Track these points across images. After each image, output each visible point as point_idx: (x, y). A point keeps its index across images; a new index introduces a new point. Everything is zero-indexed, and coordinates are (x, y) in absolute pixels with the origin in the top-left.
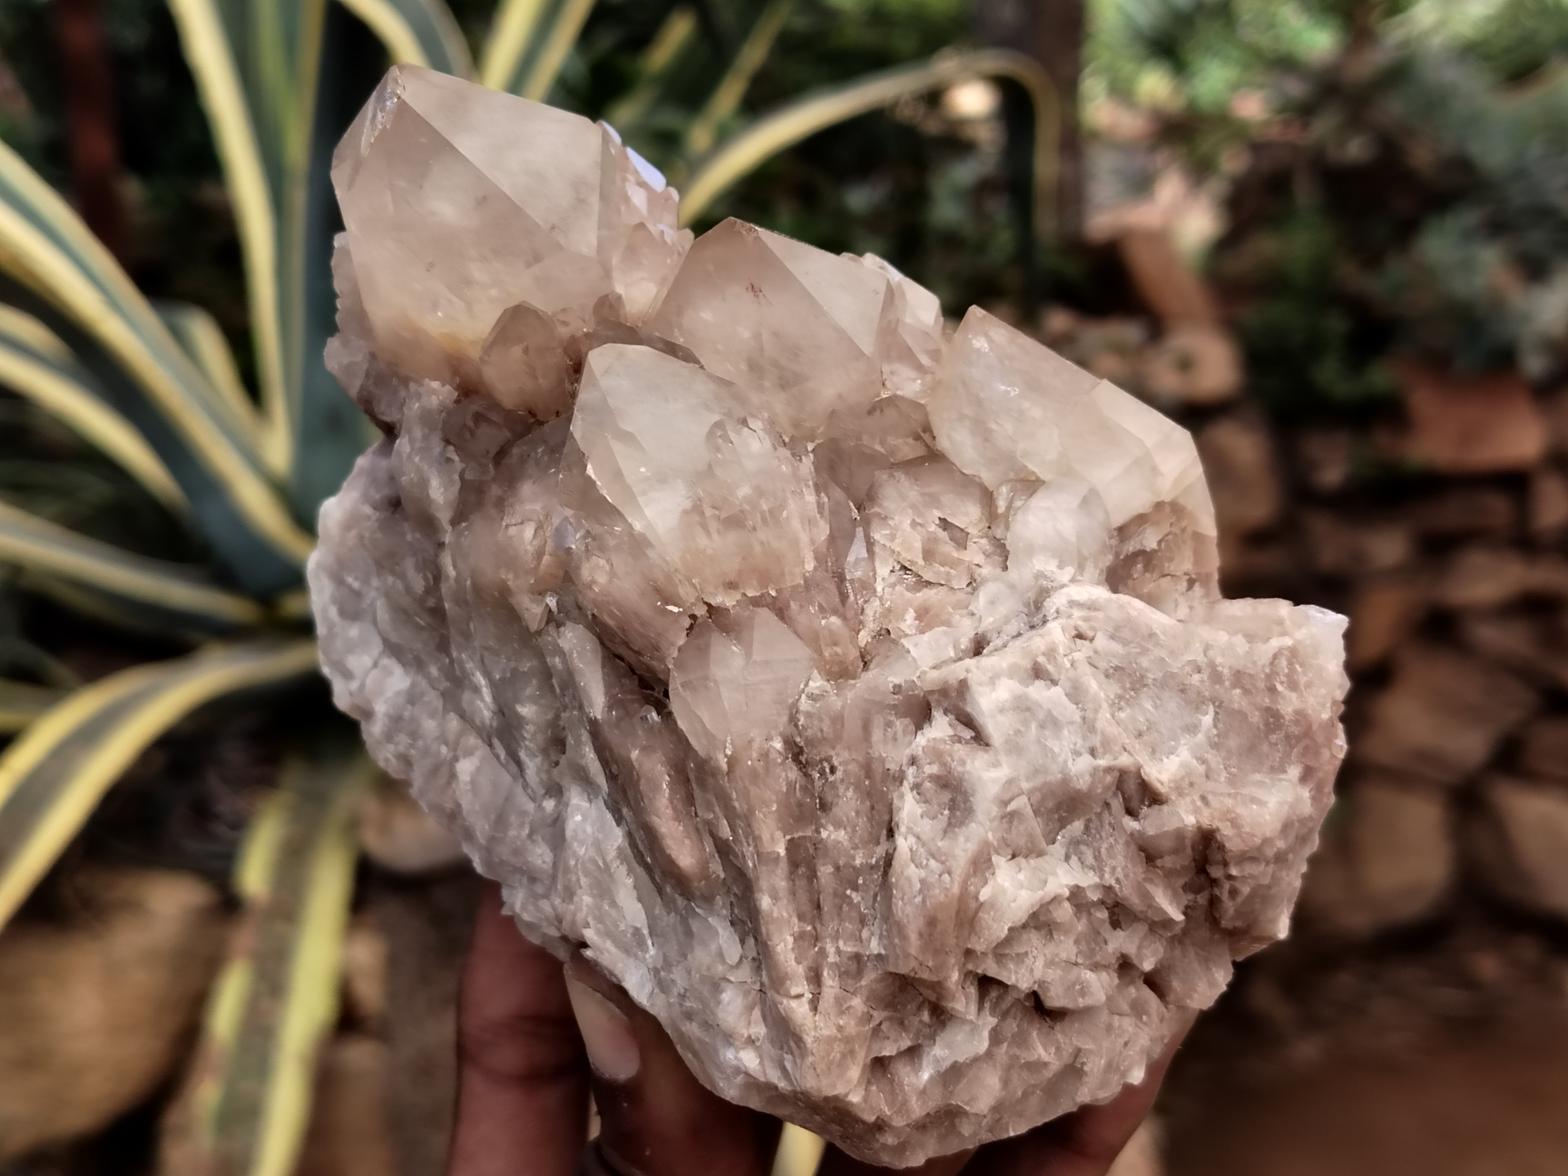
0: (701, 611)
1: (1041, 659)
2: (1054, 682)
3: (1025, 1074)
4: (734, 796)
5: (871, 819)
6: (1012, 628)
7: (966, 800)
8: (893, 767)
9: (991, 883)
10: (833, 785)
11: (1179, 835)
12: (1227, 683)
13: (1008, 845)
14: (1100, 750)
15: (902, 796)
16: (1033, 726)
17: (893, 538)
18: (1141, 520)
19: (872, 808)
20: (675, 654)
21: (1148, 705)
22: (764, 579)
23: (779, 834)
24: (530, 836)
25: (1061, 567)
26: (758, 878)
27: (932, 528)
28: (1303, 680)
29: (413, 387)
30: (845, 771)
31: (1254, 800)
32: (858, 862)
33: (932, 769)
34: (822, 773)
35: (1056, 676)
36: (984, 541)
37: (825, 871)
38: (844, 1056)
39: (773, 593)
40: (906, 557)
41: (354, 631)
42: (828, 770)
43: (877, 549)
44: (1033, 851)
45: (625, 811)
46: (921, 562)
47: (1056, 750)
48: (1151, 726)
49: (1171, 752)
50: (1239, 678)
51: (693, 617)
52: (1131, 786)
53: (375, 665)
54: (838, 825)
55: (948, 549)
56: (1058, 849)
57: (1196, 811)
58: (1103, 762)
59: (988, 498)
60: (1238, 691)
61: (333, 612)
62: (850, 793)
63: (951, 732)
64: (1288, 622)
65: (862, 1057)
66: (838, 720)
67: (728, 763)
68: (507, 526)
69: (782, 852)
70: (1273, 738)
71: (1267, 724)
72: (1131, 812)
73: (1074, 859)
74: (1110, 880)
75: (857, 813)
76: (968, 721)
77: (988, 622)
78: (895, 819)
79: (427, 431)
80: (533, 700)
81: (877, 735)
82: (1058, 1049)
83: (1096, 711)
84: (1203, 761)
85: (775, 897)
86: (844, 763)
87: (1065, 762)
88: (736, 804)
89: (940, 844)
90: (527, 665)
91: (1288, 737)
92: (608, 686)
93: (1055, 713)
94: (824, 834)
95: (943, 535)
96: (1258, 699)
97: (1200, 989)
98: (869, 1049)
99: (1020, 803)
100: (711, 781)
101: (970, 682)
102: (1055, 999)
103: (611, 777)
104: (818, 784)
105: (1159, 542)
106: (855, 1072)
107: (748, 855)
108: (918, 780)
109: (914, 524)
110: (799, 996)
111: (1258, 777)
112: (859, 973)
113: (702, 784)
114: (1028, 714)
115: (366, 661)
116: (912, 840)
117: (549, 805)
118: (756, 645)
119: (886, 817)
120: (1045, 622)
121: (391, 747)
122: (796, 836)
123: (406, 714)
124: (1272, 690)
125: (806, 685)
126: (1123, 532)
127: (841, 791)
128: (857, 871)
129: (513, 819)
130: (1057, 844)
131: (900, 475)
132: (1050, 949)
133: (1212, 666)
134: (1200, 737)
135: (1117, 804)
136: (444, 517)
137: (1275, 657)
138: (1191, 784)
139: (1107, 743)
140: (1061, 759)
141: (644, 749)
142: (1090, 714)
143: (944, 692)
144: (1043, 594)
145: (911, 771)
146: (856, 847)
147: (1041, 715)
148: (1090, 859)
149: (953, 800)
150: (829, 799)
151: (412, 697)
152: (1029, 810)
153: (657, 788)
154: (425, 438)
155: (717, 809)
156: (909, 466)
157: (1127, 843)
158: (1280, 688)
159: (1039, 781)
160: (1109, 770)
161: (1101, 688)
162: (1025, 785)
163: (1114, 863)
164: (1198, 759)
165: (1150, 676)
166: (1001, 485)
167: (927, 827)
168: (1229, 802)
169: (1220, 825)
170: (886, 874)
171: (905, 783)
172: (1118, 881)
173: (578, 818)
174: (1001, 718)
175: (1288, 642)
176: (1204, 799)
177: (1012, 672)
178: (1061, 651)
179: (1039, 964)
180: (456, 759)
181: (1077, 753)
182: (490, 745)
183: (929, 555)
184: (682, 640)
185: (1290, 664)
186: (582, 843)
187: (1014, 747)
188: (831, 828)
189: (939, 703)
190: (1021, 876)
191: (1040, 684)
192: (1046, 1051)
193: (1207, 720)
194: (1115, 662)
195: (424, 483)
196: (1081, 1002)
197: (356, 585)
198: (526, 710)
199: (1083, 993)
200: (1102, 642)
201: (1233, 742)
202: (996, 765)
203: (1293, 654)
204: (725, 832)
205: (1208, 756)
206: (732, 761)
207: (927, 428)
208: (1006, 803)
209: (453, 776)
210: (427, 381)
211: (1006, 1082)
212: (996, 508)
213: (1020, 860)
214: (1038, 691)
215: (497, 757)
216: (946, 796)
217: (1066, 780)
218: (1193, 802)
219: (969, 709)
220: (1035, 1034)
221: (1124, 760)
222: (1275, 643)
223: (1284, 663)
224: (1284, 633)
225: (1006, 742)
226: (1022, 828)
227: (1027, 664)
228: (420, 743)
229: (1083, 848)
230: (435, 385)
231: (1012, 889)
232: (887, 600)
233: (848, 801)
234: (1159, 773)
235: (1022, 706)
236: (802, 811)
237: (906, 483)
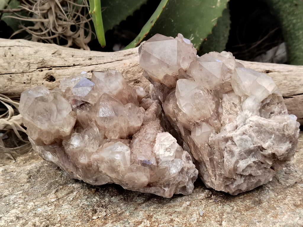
1: (244, 132)
2: (247, 135)
3: (251, 183)
4: (201, 152)
5: (220, 155)
6: (241, 125)
7: (234, 154)
8: (223, 149)
9: (239, 164)
10: (215, 151)
11: (269, 154)
12: (276, 131)
13: (241, 159)
14: (255, 144)
15: (224, 153)
16: (243, 142)
17: (225, 106)
18: (266, 99)
20: (192, 129)
21: (263, 135)
22: (204, 117)
23: (207, 157)
25: (250, 113)
26: (206, 163)
27: (231, 104)
28: (288, 129)
30: (216, 149)
31: (281, 148)
33: (228, 149)
34: (213, 149)
36: (239, 106)
37: (215, 162)
38: (221, 186)
39: (206, 119)
40: (227, 109)
43: (223, 107)
44: (245, 158)
48: (263, 138)
49: (267, 142)
50: (278, 130)
51: (194, 124)
52: (261, 148)
54: (216, 156)
55: (233, 108)
56: (251, 156)
57: (271, 150)
58: (255, 146)
59: (240, 98)
60: (278, 132)
62: (217, 152)
63: (231, 143)
64: (286, 120)
65: (223, 185)
66: (214, 142)
67: (200, 147)
69: (209, 160)
70: (284, 138)
71: (283, 136)
72: (262, 151)
73: (253, 157)
74: (259, 160)
75: (218, 155)
76: (233, 142)
77: (238, 123)
78: (224, 156)
79: (157, 88)
81: (220, 144)
82: (256, 179)
84: (273, 143)
85: (208, 165)
87: (249, 146)
89: (230, 160)
91: (286, 138)
93: (247, 139)
94: (214, 157)
95: (233, 105)
96: (281, 133)
97: (279, 168)
98: (225, 184)
99: (243, 153)
100: (198, 149)
101: (233, 137)
102: (253, 175)
104: (213, 150)
105: (270, 101)
106: (223, 188)
107: (204, 159)
109: (229, 103)
110: (213, 178)
111: (282, 144)
112: (221, 176)
116: (226, 159)
118: (203, 129)
120: (246, 124)
122: (210, 157)
124: (284, 131)
125: (210, 135)
126: (262, 102)
128: (220, 162)
130: (250, 156)
131: (226, 95)
132: (251, 169)
133: (273, 128)
134: (272, 139)
135: (259, 150)
137: (284, 126)
138: (270, 147)
139: (256, 143)
140: (248, 146)
142: (253, 139)
144: (246, 119)
145: (226, 149)
146: (219, 159)
147: (245, 140)
148: (256, 157)
149: (232, 153)
150: (214, 153)
152: (244, 154)
154: (157, 90)
155: (199, 153)
156: (227, 93)
157: (261, 155)
158: (285, 130)
159: (245, 150)
160: (257, 146)
161: (255, 134)
162: (243, 151)
163: (260, 157)
164: (271, 142)
165: (263, 131)
166: (242, 96)
167: (228, 157)
168: (277, 148)
169: (275, 152)
170: (223, 163)
171: (225, 151)
172: (261, 160)
174: (238, 142)
175: (286, 123)
176: (273, 148)
177: (240, 134)
178: (248, 130)
179: (250, 171)
181: (251, 145)
183: (231, 109)
184: (193, 127)
185: (287, 127)
187: (241, 146)
189: (229, 139)
190: (244, 162)
191: (244, 135)
192: (254, 180)
193: (273, 136)
194: (257, 130)
195: (158, 96)
196: (257, 175)
199: (258, 173)
200: (254, 127)
201: (277, 139)
202: (238, 149)
203: (287, 125)
205: (273, 142)
207: (231, 85)
208: (240, 153)
210: (156, 82)
211: (248, 185)
212: (241, 100)
213: (244, 160)
214: (244, 137)
216: (231, 153)
217: (249, 149)
218: (271, 149)
219: (233, 140)
220: (252, 178)
221: (259, 145)
222: (284, 124)
223: (286, 126)
224: (286, 122)
225: (239, 145)
226: (243, 156)
227: (242, 133)
229: (255, 155)
231: (242, 164)
232: (225, 116)
233: (217, 153)
234: (265, 146)
235: (242, 139)
236: (211, 154)
237: (227, 96)
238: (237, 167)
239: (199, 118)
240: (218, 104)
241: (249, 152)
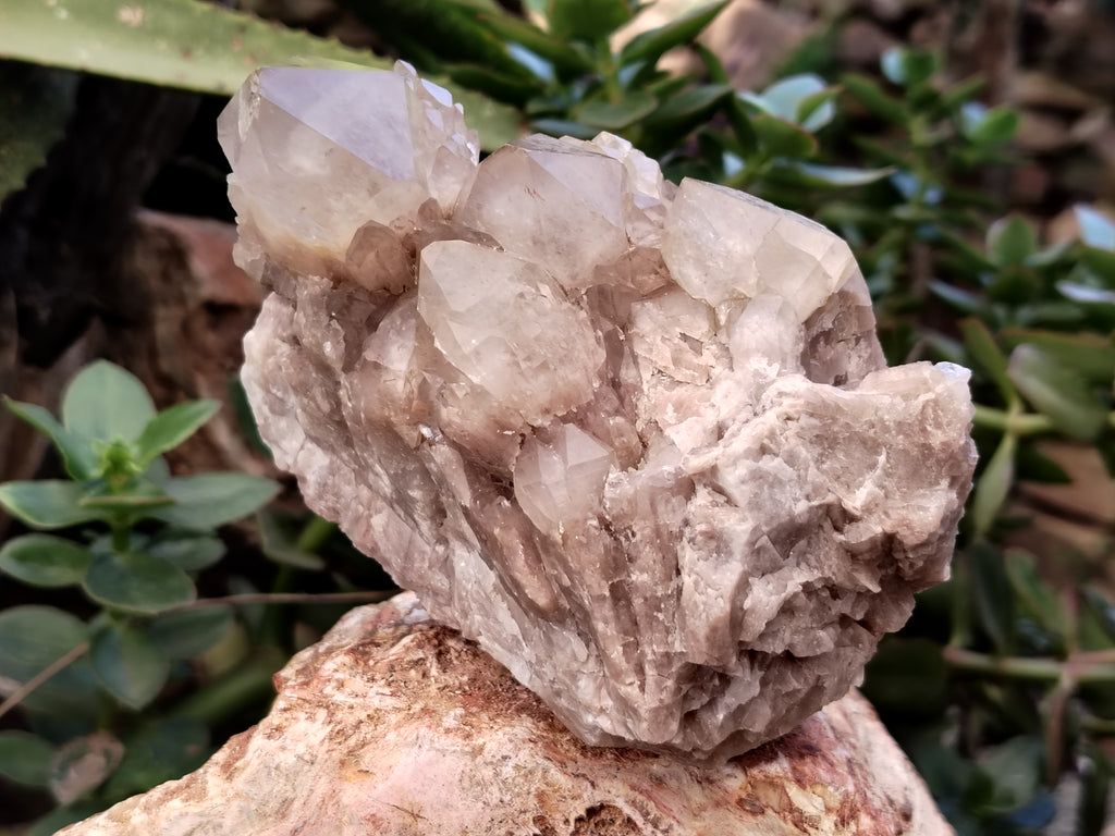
0: (527, 431)
1: (766, 441)
2: (776, 455)
3: (786, 700)
4: (570, 559)
5: (664, 565)
6: (743, 416)
7: (727, 547)
8: (675, 529)
9: (750, 596)
10: (635, 545)
11: (873, 540)
12: (894, 432)
13: (758, 569)
14: (813, 495)
15: (683, 548)
16: (766, 487)
17: (650, 351)
18: (819, 311)
19: (664, 557)
20: (514, 462)
21: (841, 456)
22: (567, 401)
23: (603, 583)
24: (430, 567)
25: (770, 365)
26: (593, 611)
27: (676, 341)
28: (945, 421)
29: (300, 279)
30: (642, 535)
31: (921, 508)
32: (659, 594)
33: (703, 527)
34: (627, 538)
35: (777, 451)
36: (714, 347)
37: (637, 602)
38: (667, 717)
39: (575, 410)
40: (661, 364)
41: (283, 423)
42: (630, 535)
43: (640, 360)
44: (775, 568)
45: (495, 562)
46: (672, 367)
47: (783, 500)
48: (845, 469)
49: (860, 485)
50: (901, 427)
51: (523, 435)
52: (836, 514)
53: (302, 448)
54: (642, 570)
55: (690, 356)
56: (792, 560)
57: (881, 522)
58: (815, 503)
59: (712, 313)
60: (901, 437)
61: (266, 409)
62: (647, 549)
63: (710, 499)
64: (930, 381)
65: (678, 715)
66: (632, 502)
67: (562, 538)
68: (385, 381)
69: (607, 594)
70: (929, 463)
71: (923, 455)
72: (838, 529)
73: (803, 565)
74: (828, 574)
75: (654, 561)
76: (720, 491)
77: (724, 413)
78: (681, 563)
79: (315, 309)
80: (419, 487)
81: (661, 508)
82: (806, 679)
83: (806, 470)
84: (883, 488)
85: (606, 622)
86: (643, 529)
87: (790, 507)
88: (572, 565)
89: (714, 577)
90: (411, 467)
91: (938, 461)
92: (471, 484)
93: (779, 476)
94: (634, 577)
95: (685, 346)
96: (916, 439)
97: (895, 620)
98: (682, 708)
99: (765, 541)
100: (552, 549)
101: (719, 466)
102: (800, 652)
103: (481, 540)
104: (625, 544)
105: (833, 323)
106: (674, 726)
107: (584, 596)
108: (693, 536)
109: (663, 340)
110: (631, 684)
111: (922, 491)
112: (670, 663)
113: (547, 551)
114: (761, 480)
115: (296, 444)
116: (693, 576)
117: (440, 549)
118: (569, 453)
119: (674, 563)
120: (764, 410)
121: (323, 503)
122: (615, 581)
123: (330, 482)
124: (924, 430)
125: (607, 477)
126: (808, 324)
127: (641, 548)
128: (660, 600)
129: (416, 555)
130: (790, 558)
131: (649, 305)
132: (794, 623)
133: (882, 421)
134: (879, 472)
135: (828, 525)
136: (338, 367)
137: (924, 407)
138: (877, 505)
139: (817, 490)
140: (787, 506)
141: (503, 528)
142: (802, 472)
143: (702, 474)
144: (761, 388)
145: (687, 530)
146: (656, 584)
147: (771, 479)
148: (813, 563)
149: (718, 547)
150: (633, 554)
151: (333, 471)
152: (770, 545)
153: (515, 553)
154: (316, 314)
155: (559, 568)
156: (654, 295)
157: (837, 549)
158: (929, 428)
159: (775, 524)
160: (820, 506)
161: (809, 452)
162: (765, 529)
163: (830, 563)
164: (879, 487)
165: (840, 436)
166: (720, 304)
167: (702, 566)
168: (904, 512)
169: (899, 530)
170: (679, 599)
171: (684, 539)
172: (834, 574)
173: (463, 564)
174: (744, 487)
175: (931, 396)
176: (886, 513)
177: (748, 454)
178: (778, 432)
179: (787, 635)
180: (371, 516)
181: (796, 500)
182: (392, 507)
183: (676, 361)
184: (517, 453)
185: (935, 411)
186: (469, 581)
187: (755, 506)
188: (638, 573)
189: (700, 481)
190: (770, 587)
191: (766, 457)
192: (798, 682)
193: (882, 459)
194: (816, 432)
195: (320, 346)
196: (819, 652)
197: (279, 394)
198: (416, 494)
199: (819, 645)
200: (805, 421)
201: (901, 471)
202: (744, 520)
203: (936, 402)
204: (566, 581)
205: (886, 483)
206: (565, 537)
207: (662, 265)
208: (754, 544)
209: (369, 526)
210: (310, 277)
211: (774, 708)
212: (719, 321)
213: (769, 577)
214: (770, 464)
215: (400, 516)
216: (713, 544)
217: (792, 520)
218: (879, 516)
219: (720, 484)
220: (789, 674)
221: (830, 498)
222: (923, 398)
223: (930, 411)
224: (928, 390)
225: (749, 503)
226: (767, 556)
227: (757, 446)
228: (343, 500)
229: (808, 556)
230: (316, 278)
231: (765, 598)
232: (653, 397)
233: (648, 555)
234: (855, 502)
235: (757, 476)
236: (618, 562)
237: (655, 310)
238: (742, 609)
239: (547, 406)
240: (618, 349)
241: (791, 538)
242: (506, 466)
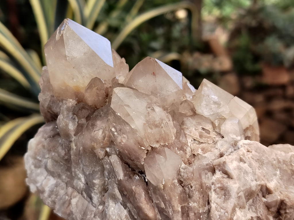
0: (150, 149)
1: (241, 156)
2: (245, 162)
4: (165, 195)
5: (203, 200)
6: (230, 150)
7: (229, 193)
9: (236, 215)
10: (192, 191)
11: (276, 201)
12: (282, 163)
13: (239, 205)
14: (257, 180)
15: (211, 193)
16: (242, 173)
17: (191, 132)
19: (203, 196)
20: (143, 160)
21: (265, 169)
22: (165, 140)
23: (179, 205)
24: (94, 217)
25: (237, 137)
26: (173, 218)
27: (200, 130)
29: (64, 102)
30: (195, 187)
31: (291, 192)
32: (201, 211)
33: (219, 185)
34: (188, 188)
35: (245, 161)
36: (214, 133)
37: (192, 215)
39: (167, 144)
40: (195, 137)
41: (39, 171)
42: (190, 187)
43: (187, 136)
44: (243, 207)
45: (128, 205)
46: (199, 138)
47: (248, 179)
48: (266, 174)
49: (272, 180)
50: (284, 162)
51: (148, 150)
52: (264, 189)
53: (45, 178)
54: (194, 202)
55: (205, 134)
57: (279, 196)
58: (258, 183)
59: (213, 124)
60: (284, 165)
61: (33, 167)
62: (197, 193)
63: (221, 176)
64: (291, 149)
67: (163, 187)
68: (94, 131)
69: (180, 210)
71: (292, 173)
72: (264, 197)
73: (250, 210)
74: (259, 215)
75: (199, 198)
76: (226, 173)
77: (222, 150)
78: (210, 199)
79: (68, 112)
80: (98, 178)
81: (203, 177)
83: (255, 169)
86: (194, 185)
87: (250, 182)
88: (166, 198)
89: (223, 205)
90: (98, 169)
92: (123, 171)
93: (246, 170)
94: (190, 205)
95: (203, 132)
96: (289, 167)
99: (242, 194)
100: (158, 192)
101: (226, 162)
103: (123, 195)
104: (188, 191)
107: (170, 211)
108: (215, 188)
109: (195, 129)
111: (291, 187)
113: (155, 193)
114: (241, 170)
115: (43, 178)
116: (215, 204)
117: (101, 207)
118: (167, 155)
119: (207, 199)
120: (239, 148)
121: (50, 199)
122: (183, 205)
123: (55, 190)
124: (291, 165)
125: (181, 166)
127: (194, 192)
128: (201, 214)
129: (89, 213)
130: (247, 205)
131: (190, 118)
133: (278, 159)
134: (277, 177)
135: (260, 195)
136: (72, 133)
137: (291, 157)
138: (277, 189)
139: (259, 178)
141: (136, 186)
142: (254, 170)
143: (219, 165)
144: (236, 142)
145: (213, 186)
146: (200, 207)
147: (243, 170)
148: (254, 210)
149: (225, 193)
150: (191, 195)
151: (57, 185)
152: (243, 197)
153: (140, 196)
154: (67, 114)
155: (160, 199)
156: (191, 116)
157: (263, 205)
159: (245, 188)
160: (259, 185)
161: (255, 164)
162: (242, 189)
163: (260, 210)
164: (278, 182)
165: (265, 161)
166: (216, 120)
167: (219, 201)
168: (286, 193)
169: (286, 199)
171: (212, 189)
172: (261, 215)
173: (113, 209)
174: (235, 171)
176: (280, 192)
177: (236, 159)
178: (246, 155)
180: (71, 199)
181: (252, 181)
182: (82, 194)
183: (201, 136)
184: (145, 157)
186: (114, 215)
187: (239, 179)
188: (192, 203)
189: (217, 168)
190: (242, 213)
191: (241, 163)
193: (278, 172)
194: (257, 158)
195: (67, 125)
197: (40, 159)
198: (96, 181)
200: (254, 152)
201: (285, 178)
202: (235, 183)
204: (163, 205)
205: (280, 182)
206: (164, 186)
208: (238, 194)
209: (70, 203)
210: (69, 99)
212: (215, 125)
213: (241, 209)
215: (84, 197)
216: (223, 192)
217: (251, 188)
218: (278, 193)
219: (226, 169)
221: (263, 183)
222: (290, 154)
223: (293, 158)
224: (292, 152)
225: (237, 177)
226: (242, 200)
227: (238, 157)
228: (59, 197)
229: (252, 207)
230: (71, 100)
232: (192, 147)
233: (196, 195)
234: (271, 185)
235: (239, 168)
236: (186, 197)
237: (192, 120)
239: (158, 140)
241: (248, 196)
242: (140, 162)
